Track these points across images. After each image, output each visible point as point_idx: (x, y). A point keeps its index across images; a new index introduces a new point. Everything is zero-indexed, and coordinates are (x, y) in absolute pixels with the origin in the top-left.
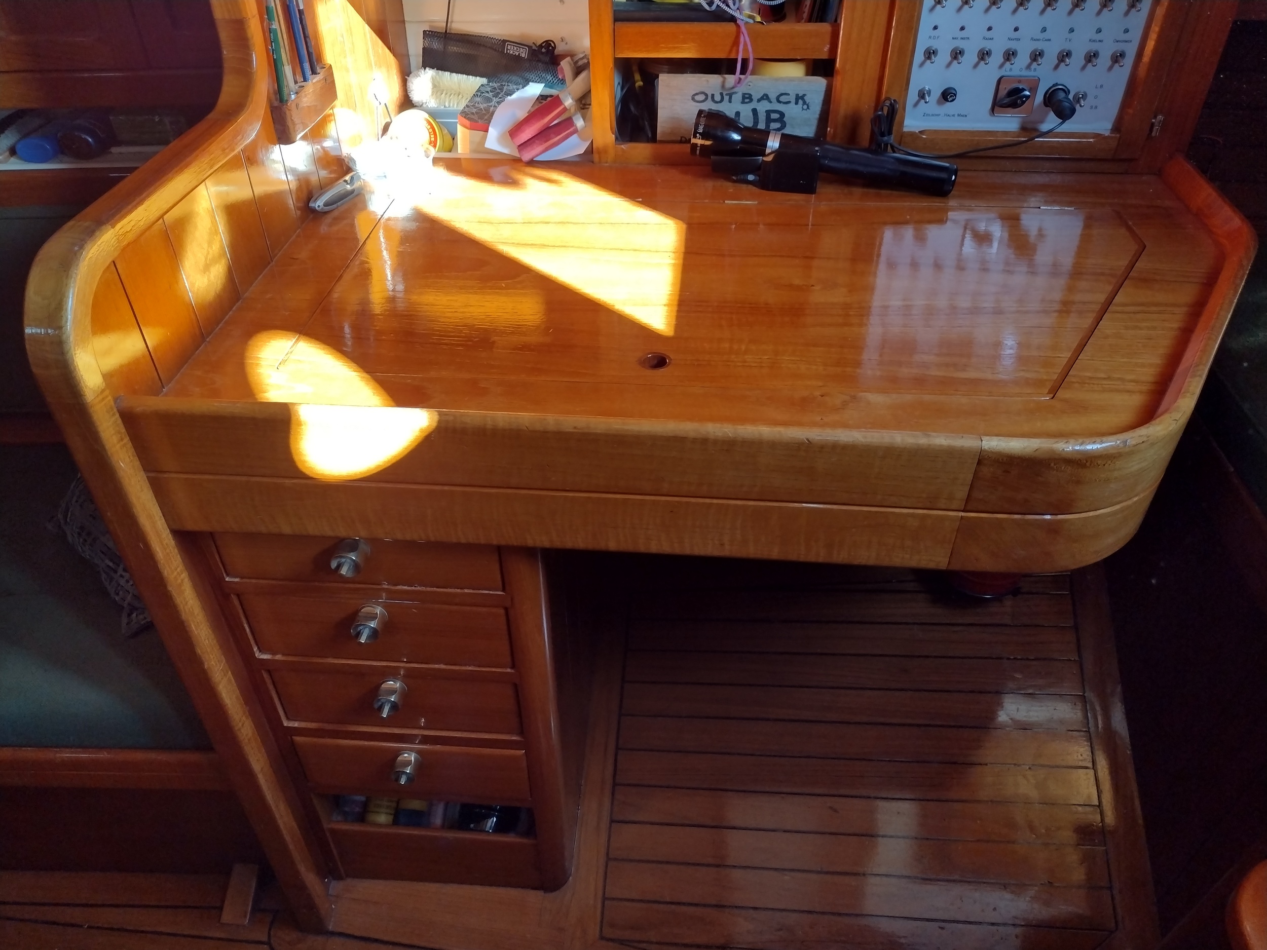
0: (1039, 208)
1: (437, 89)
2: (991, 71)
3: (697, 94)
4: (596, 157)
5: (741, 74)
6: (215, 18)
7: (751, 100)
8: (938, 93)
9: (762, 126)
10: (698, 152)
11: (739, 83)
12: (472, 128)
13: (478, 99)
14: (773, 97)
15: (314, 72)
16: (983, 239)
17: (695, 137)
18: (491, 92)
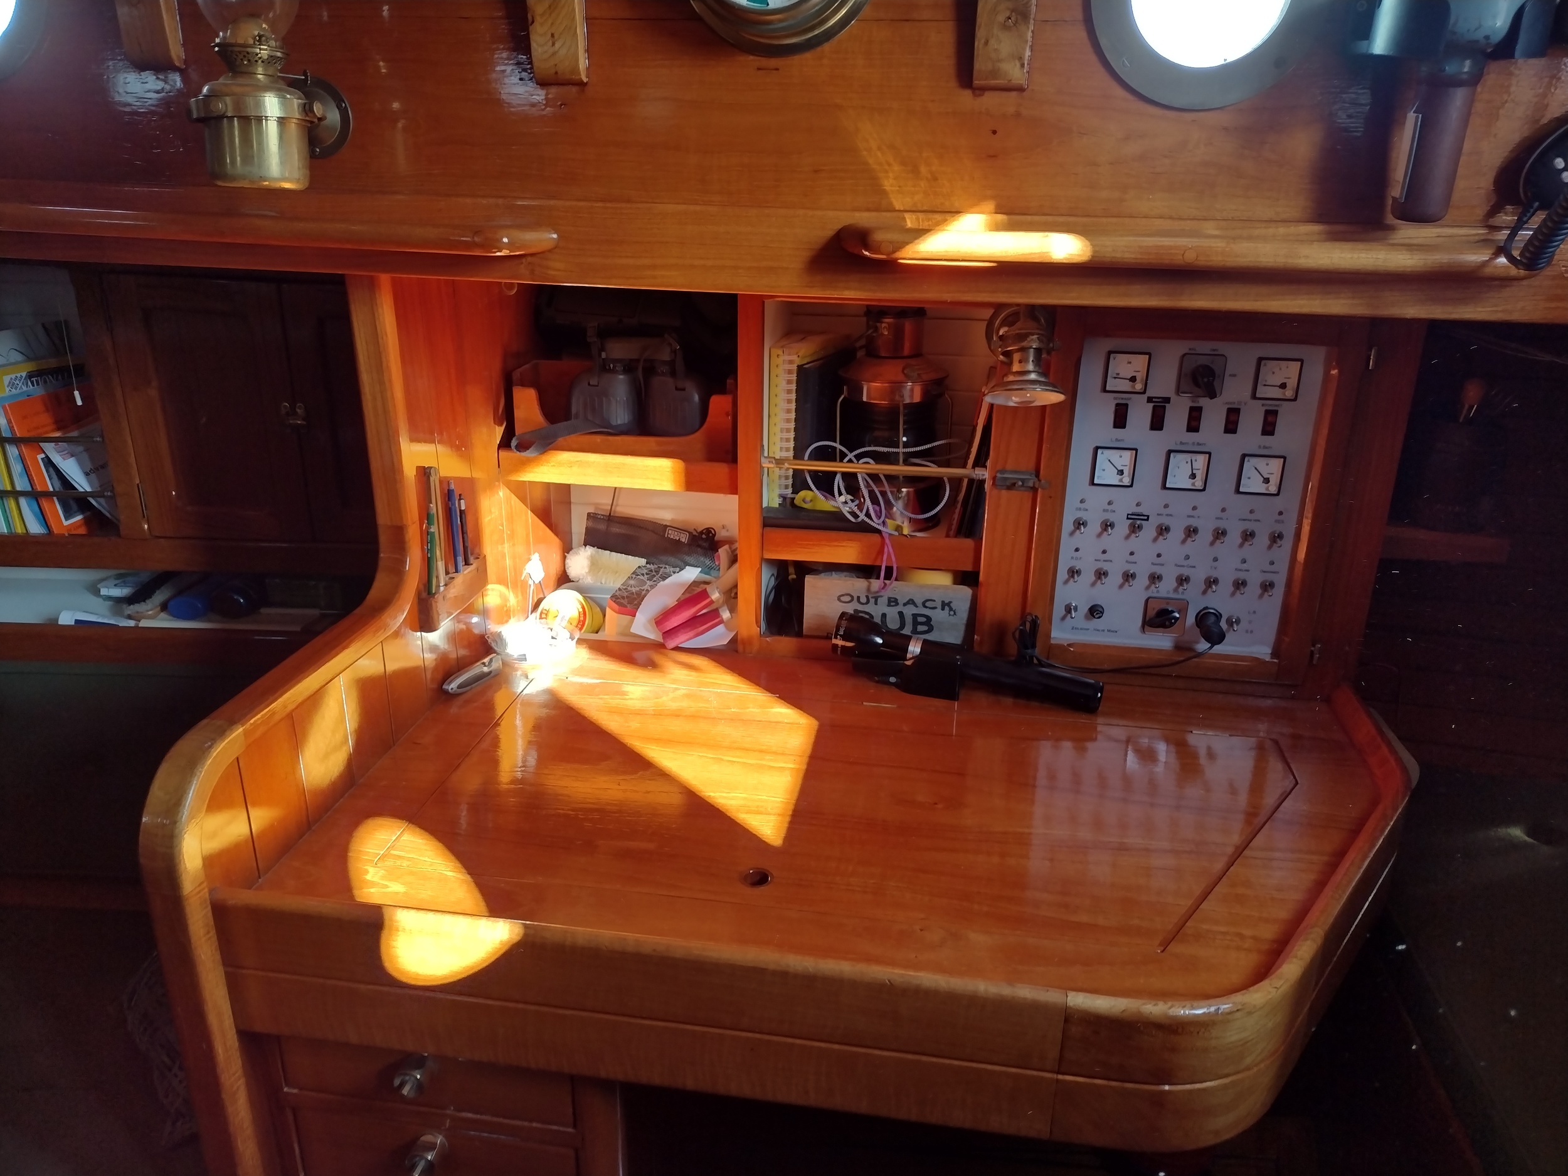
0: (1192, 732)
1: (594, 565)
2: (1138, 591)
3: (843, 595)
4: (740, 648)
5: (885, 578)
6: (378, 523)
7: (897, 604)
8: (1086, 609)
9: (907, 631)
10: (839, 652)
11: (883, 588)
12: (620, 612)
13: (632, 582)
14: (919, 602)
15: (467, 563)
16: (1147, 756)
17: (836, 638)
18: (647, 574)
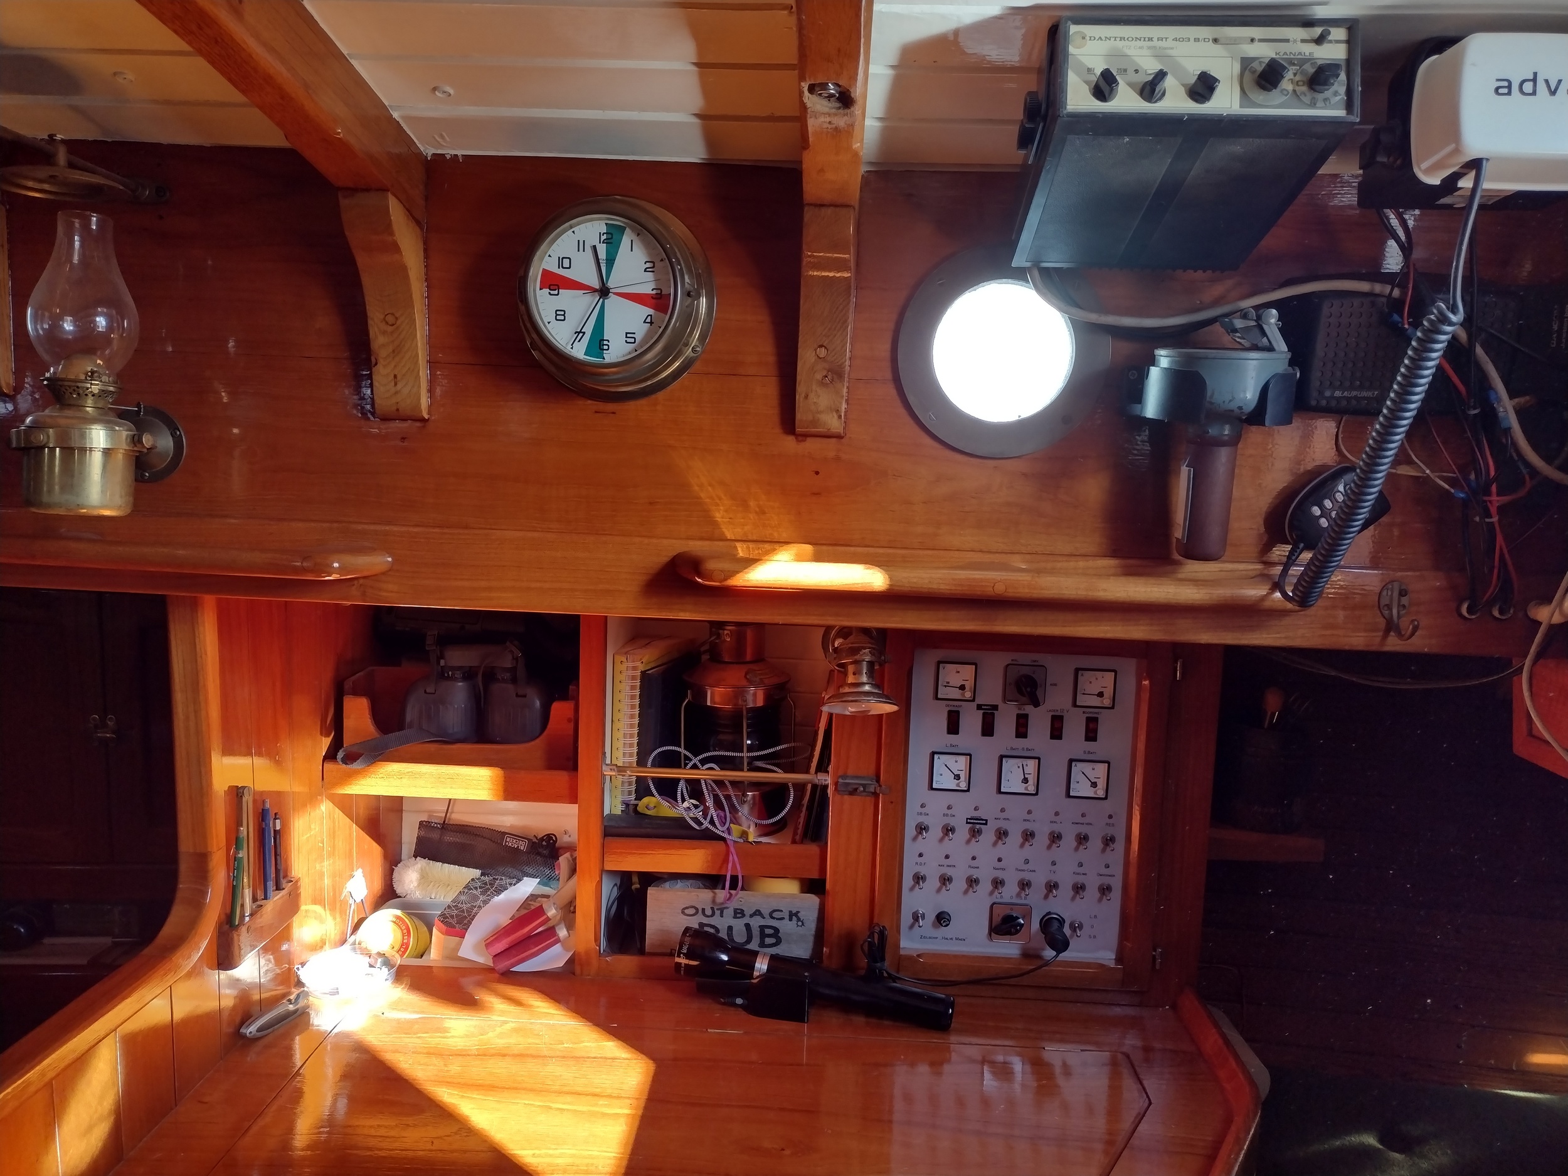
0: (1044, 1048)
1: (424, 878)
2: (983, 897)
3: (687, 908)
4: (578, 970)
5: (731, 888)
6: (179, 850)
7: (744, 915)
8: (933, 917)
9: (753, 946)
10: (682, 972)
11: (729, 899)
12: (447, 933)
13: (463, 898)
14: (766, 912)
15: (278, 888)
17: (679, 956)
18: (480, 887)
